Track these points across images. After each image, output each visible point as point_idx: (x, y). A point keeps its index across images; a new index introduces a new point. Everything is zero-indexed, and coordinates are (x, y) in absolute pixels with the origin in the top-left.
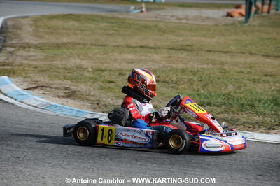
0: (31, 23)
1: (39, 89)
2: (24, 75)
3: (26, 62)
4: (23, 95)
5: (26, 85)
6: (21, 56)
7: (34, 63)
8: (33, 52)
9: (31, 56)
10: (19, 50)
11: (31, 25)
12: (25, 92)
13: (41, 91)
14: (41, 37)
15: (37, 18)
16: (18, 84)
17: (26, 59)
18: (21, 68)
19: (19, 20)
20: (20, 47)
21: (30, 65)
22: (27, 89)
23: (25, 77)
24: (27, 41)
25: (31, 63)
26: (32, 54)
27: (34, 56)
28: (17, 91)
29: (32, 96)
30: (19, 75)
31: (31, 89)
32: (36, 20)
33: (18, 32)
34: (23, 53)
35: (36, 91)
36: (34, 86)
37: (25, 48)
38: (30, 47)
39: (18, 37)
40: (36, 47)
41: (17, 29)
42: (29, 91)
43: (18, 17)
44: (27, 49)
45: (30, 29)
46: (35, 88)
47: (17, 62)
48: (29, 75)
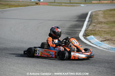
0: (102, 13)
1: (107, 41)
2: (100, 35)
3: (101, 29)
4: (100, 43)
5: (101, 39)
6: (98, 27)
7: (104, 30)
8: (103, 25)
9: (103, 27)
10: (97, 24)
11: (102, 14)
12: (101, 42)
13: (108, 42)
14: (107, 19)
15: (105, 11)
16: (98, 39)
17: (101, 28)
18: (98, 32)
19: (97, 12)
20: (98, 23)
21: (102, 31)
22: (102, 41)
23: (101, 36)
24: (101, 20)
25: (103, 30)
26: (103, 26)
27: (104, 27)
28: (97, 42)
29: (104, 44)
30: (98, 35)
31: (103, 41)
32: (104, 12)
33: (97, 17)
34: (99, 25)
35: (105, 42)
36: (105, 40)
37: (100, 23)
38: (102, 23)
39: (97, 19)
40: (105, 23)
41: (97, 15)
42: (102, 42)
43: (97, 11)
44: (101, 24)
45: (102, 16)
46: (105, 41)
47: (97, 30)
48: (102, 35)
